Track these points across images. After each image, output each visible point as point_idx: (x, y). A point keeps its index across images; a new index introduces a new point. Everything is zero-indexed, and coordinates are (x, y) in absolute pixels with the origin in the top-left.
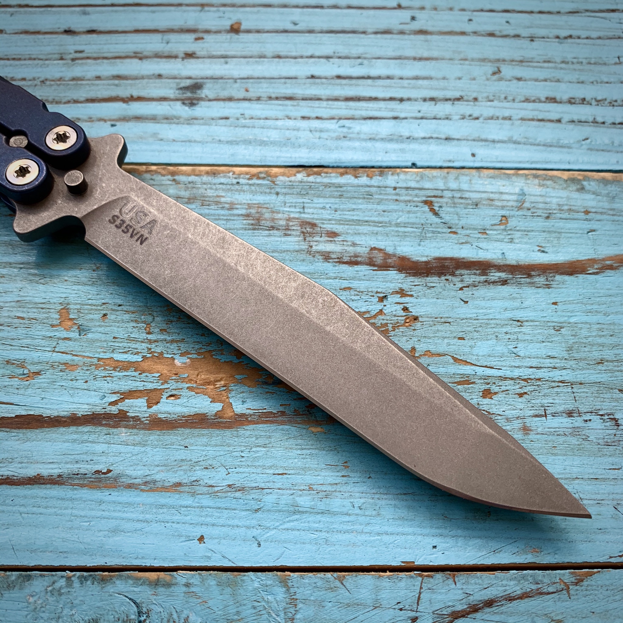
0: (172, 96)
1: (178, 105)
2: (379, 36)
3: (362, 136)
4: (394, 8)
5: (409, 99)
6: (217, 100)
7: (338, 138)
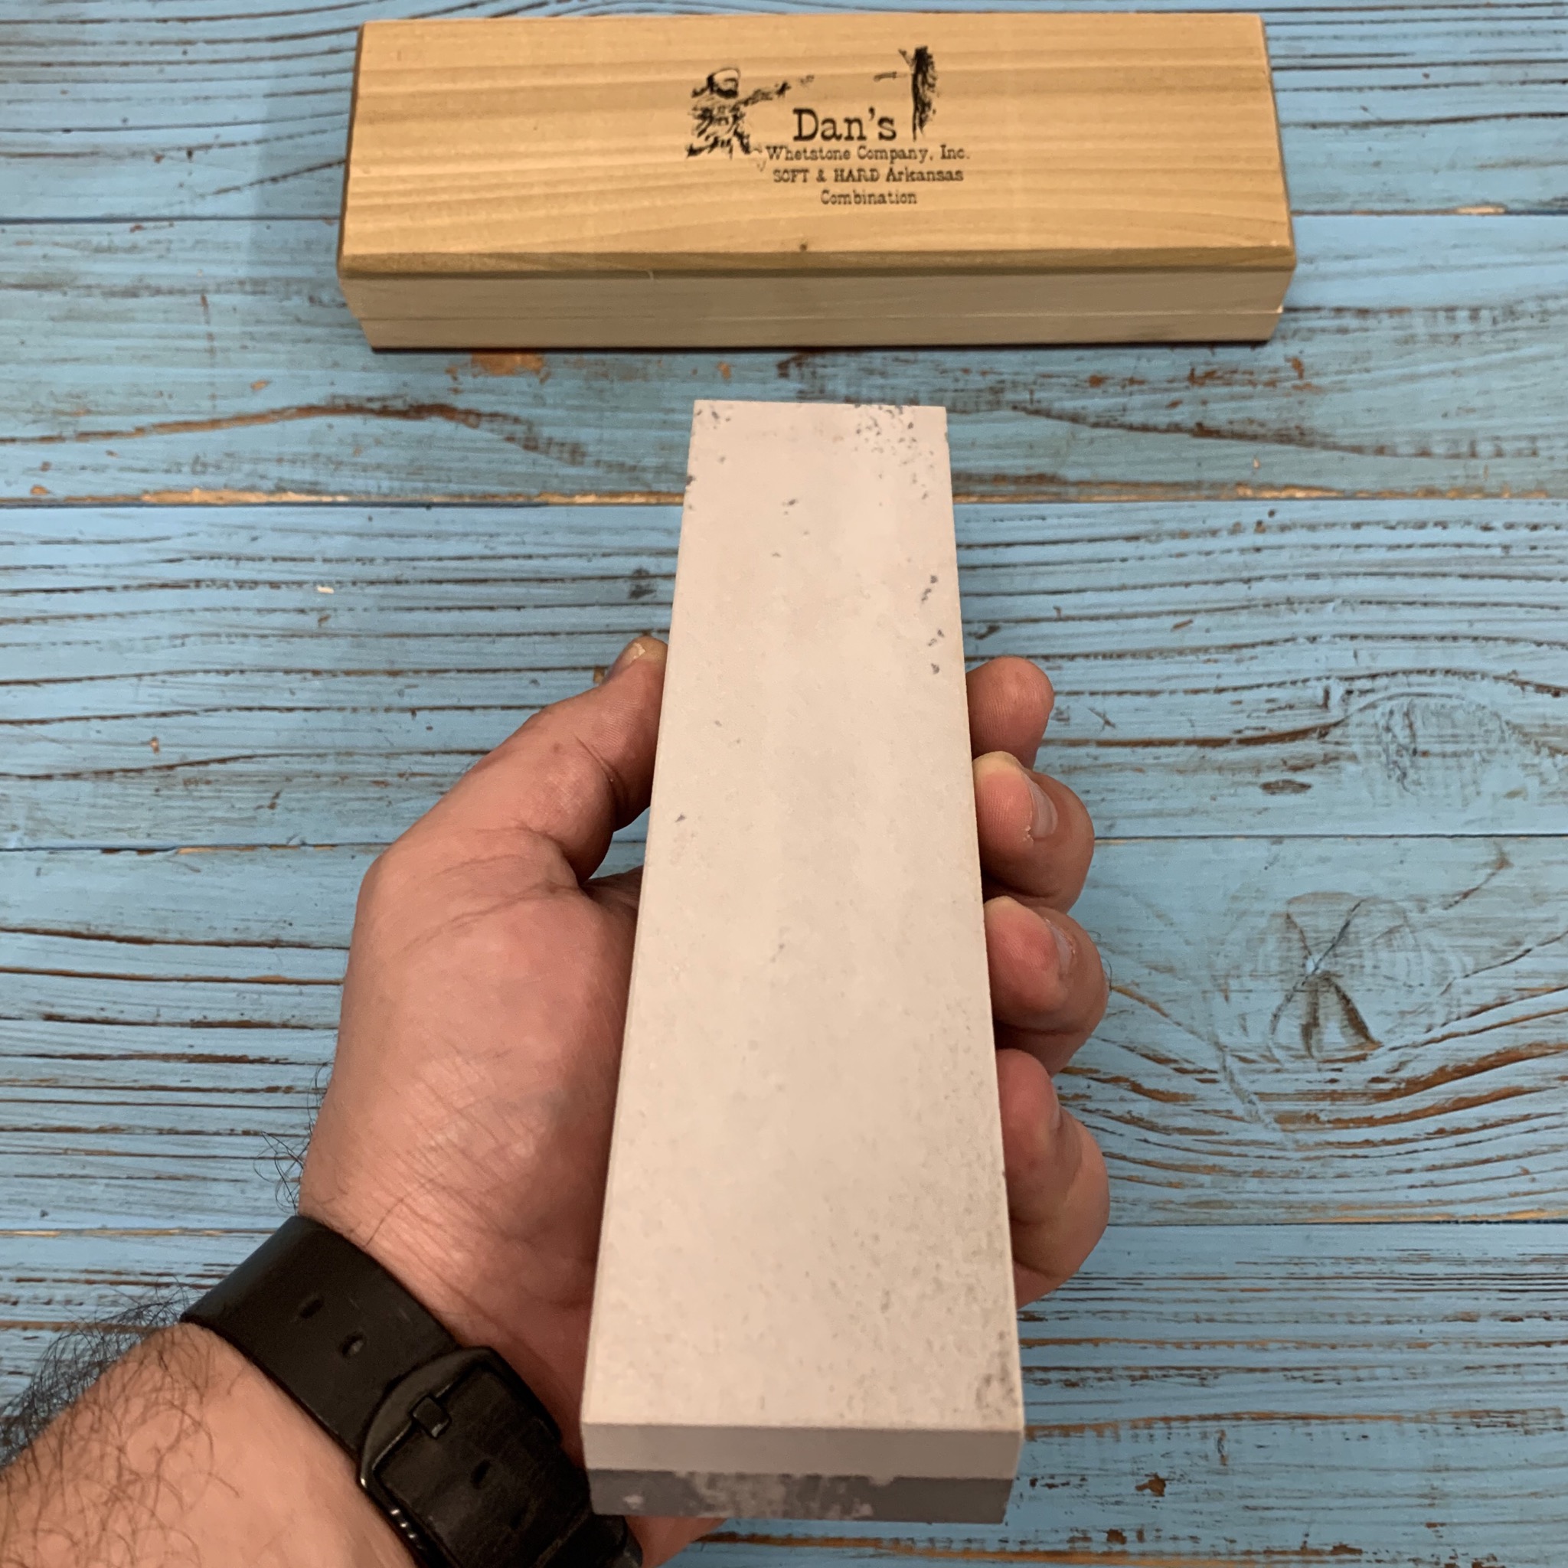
0: (659, 581)
1: (653, 570)
2: (443, 667)
3: (474, 538)
4: (420, 709)
5: (423, 582)
6: (615, 578)
7: (498, 535)
